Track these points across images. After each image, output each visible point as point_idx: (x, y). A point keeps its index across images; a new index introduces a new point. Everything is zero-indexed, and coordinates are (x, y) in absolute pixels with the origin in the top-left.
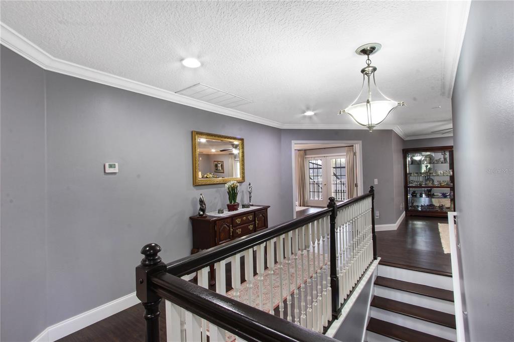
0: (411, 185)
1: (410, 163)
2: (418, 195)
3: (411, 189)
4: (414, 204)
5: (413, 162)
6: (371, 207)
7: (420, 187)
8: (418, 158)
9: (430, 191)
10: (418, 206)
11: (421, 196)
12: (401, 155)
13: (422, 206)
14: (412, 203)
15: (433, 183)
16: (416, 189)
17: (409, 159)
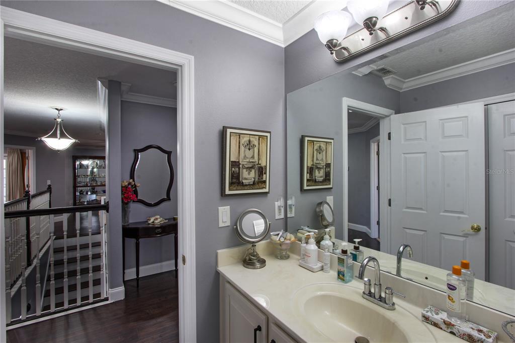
0: (79, 185)
1: (79, 167)
2: (85, 193)
3: (79, 188)
4: (81, 201)
5: (81, 166)
6: (49, 199)
7: (87, 186)
8: (85, 162)
9: (94, 189)
10: (84, 202)
11: (87, 193)
12: (71, 161)
13: (88, 201)
14: (80, 200)
15: (96, 183)
16: (83, 188)
17: (78, 163)
